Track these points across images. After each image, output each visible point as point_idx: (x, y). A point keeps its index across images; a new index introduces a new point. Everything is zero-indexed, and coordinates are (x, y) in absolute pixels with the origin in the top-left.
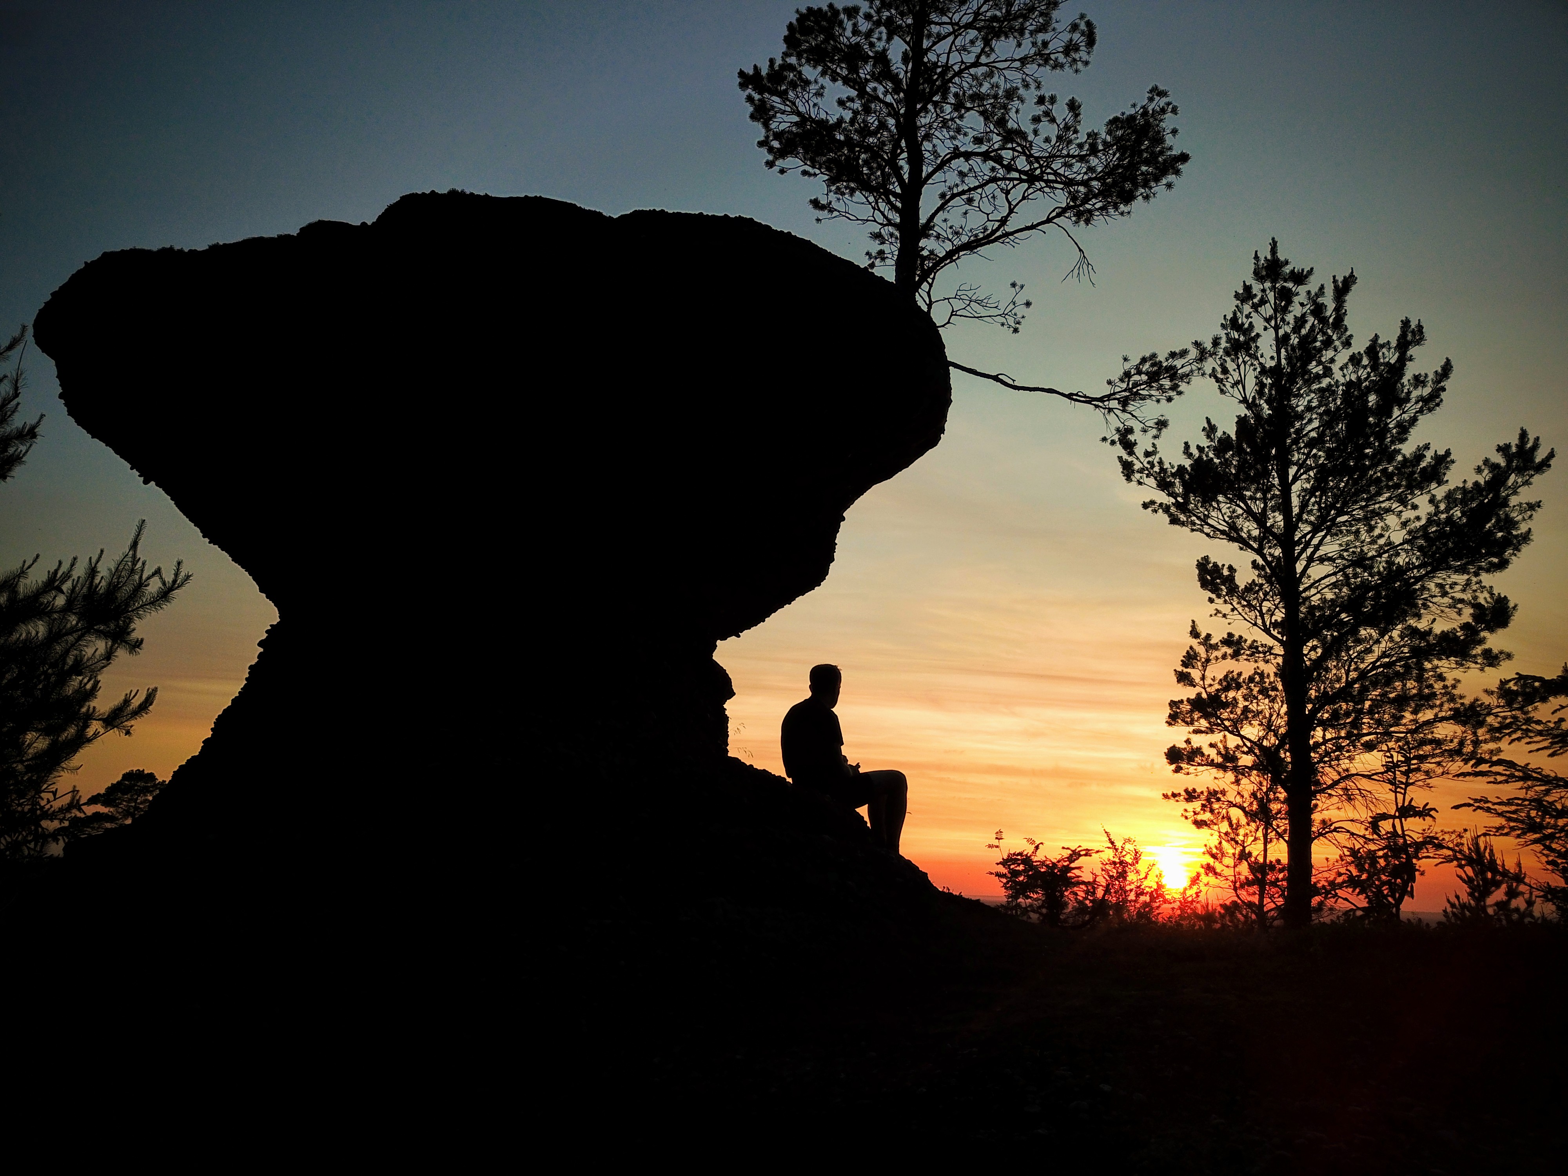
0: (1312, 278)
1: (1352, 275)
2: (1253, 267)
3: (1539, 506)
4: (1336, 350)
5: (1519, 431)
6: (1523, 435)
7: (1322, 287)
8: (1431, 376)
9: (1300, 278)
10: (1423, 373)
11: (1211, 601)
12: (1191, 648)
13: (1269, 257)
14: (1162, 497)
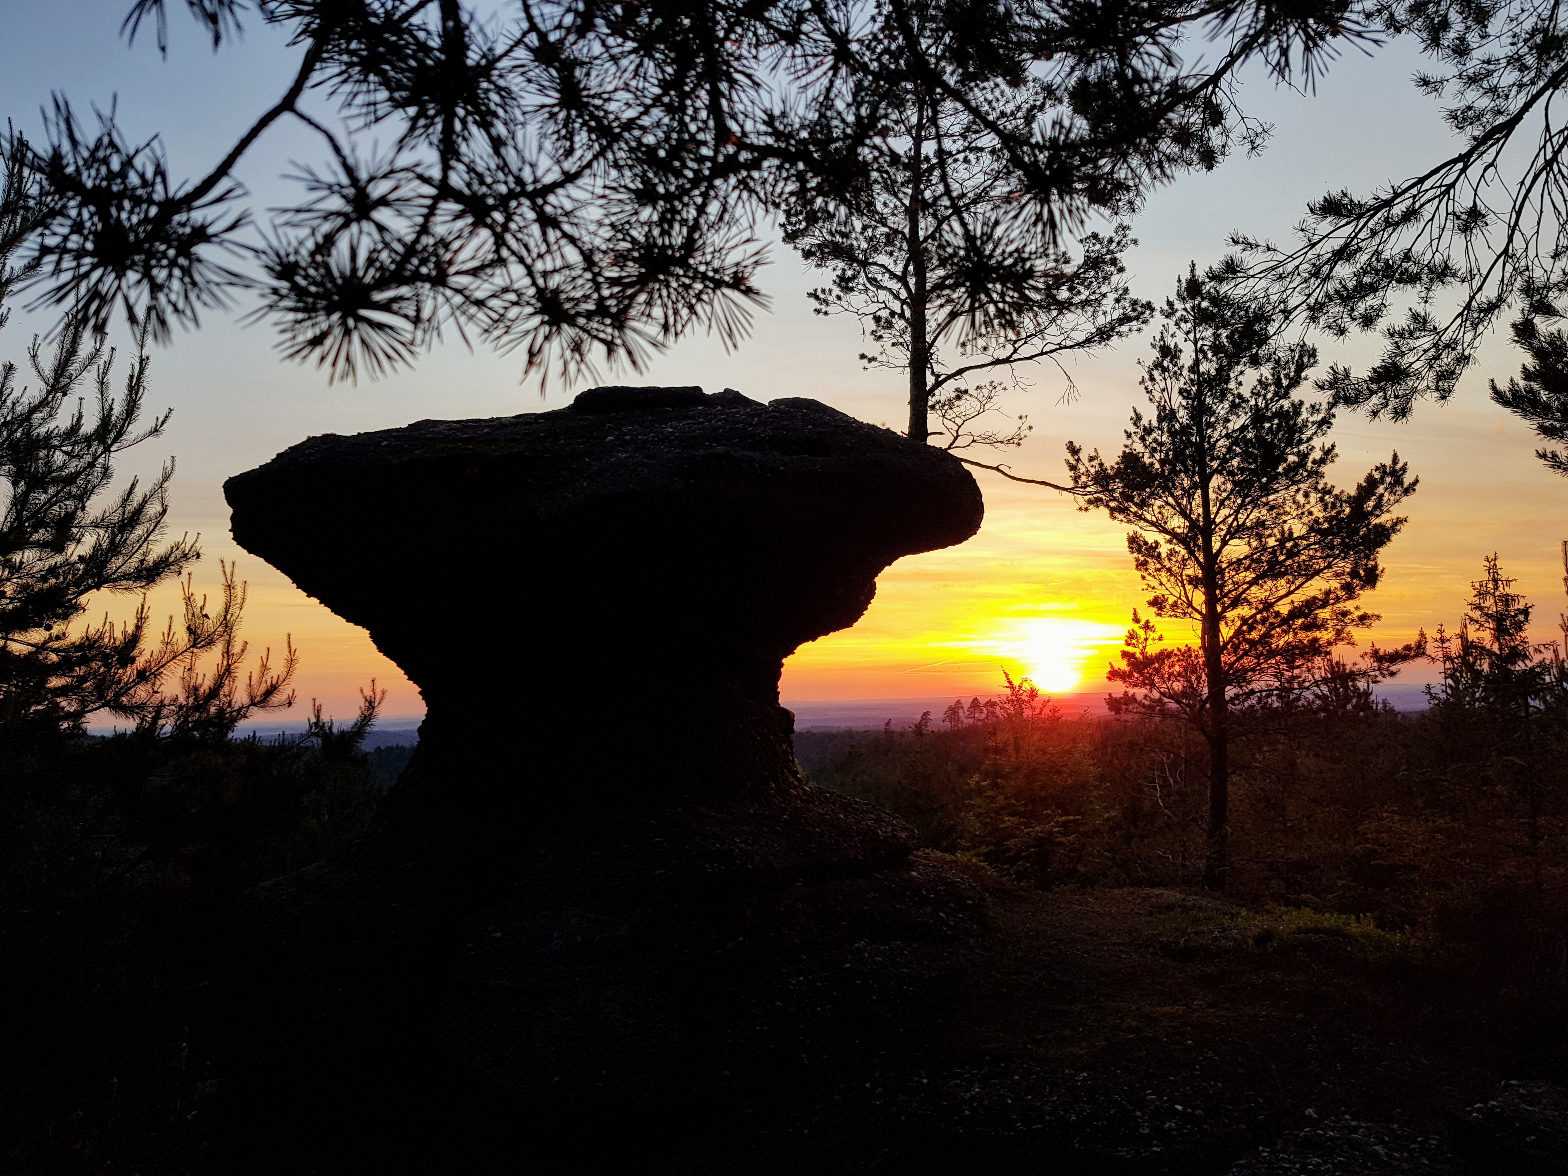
3: (1406, 523)
5: (1392, 453)
6: (1395, 457)
11: (1143, 578)
12: (1133, 630)
13: (1189, 279)
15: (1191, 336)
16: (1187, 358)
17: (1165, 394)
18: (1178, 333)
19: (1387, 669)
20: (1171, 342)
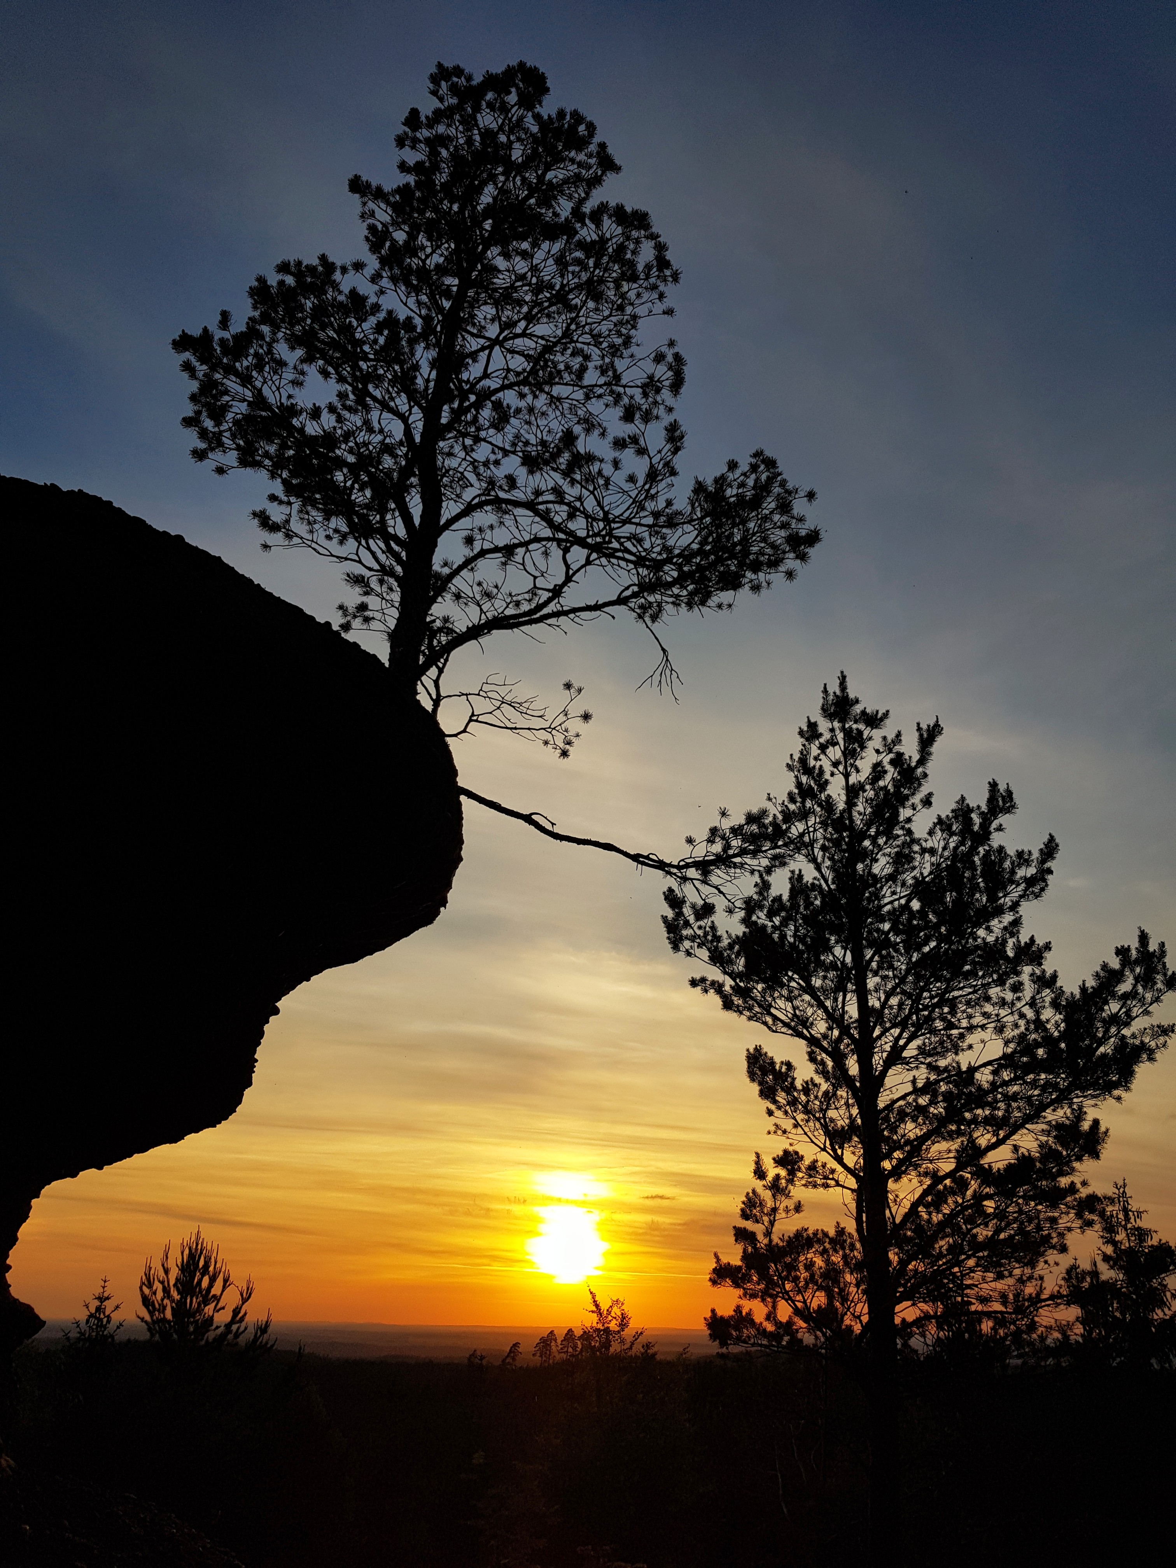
0: (887, 722)
1: (937, 725)
2: (821, 701)
3: (1173, 1031)
4: (914, 809)
5: (1138, 933)
6: (1144, 938)
7: (899, 735)
8: (1036, 855)
9: (873, 720)
10: (1026, 850)
11: (770, 1113)
12: (754, 1191)
13: (838, 693)
14: (714, 974)
18: (823, 758)
20: (813, 766)
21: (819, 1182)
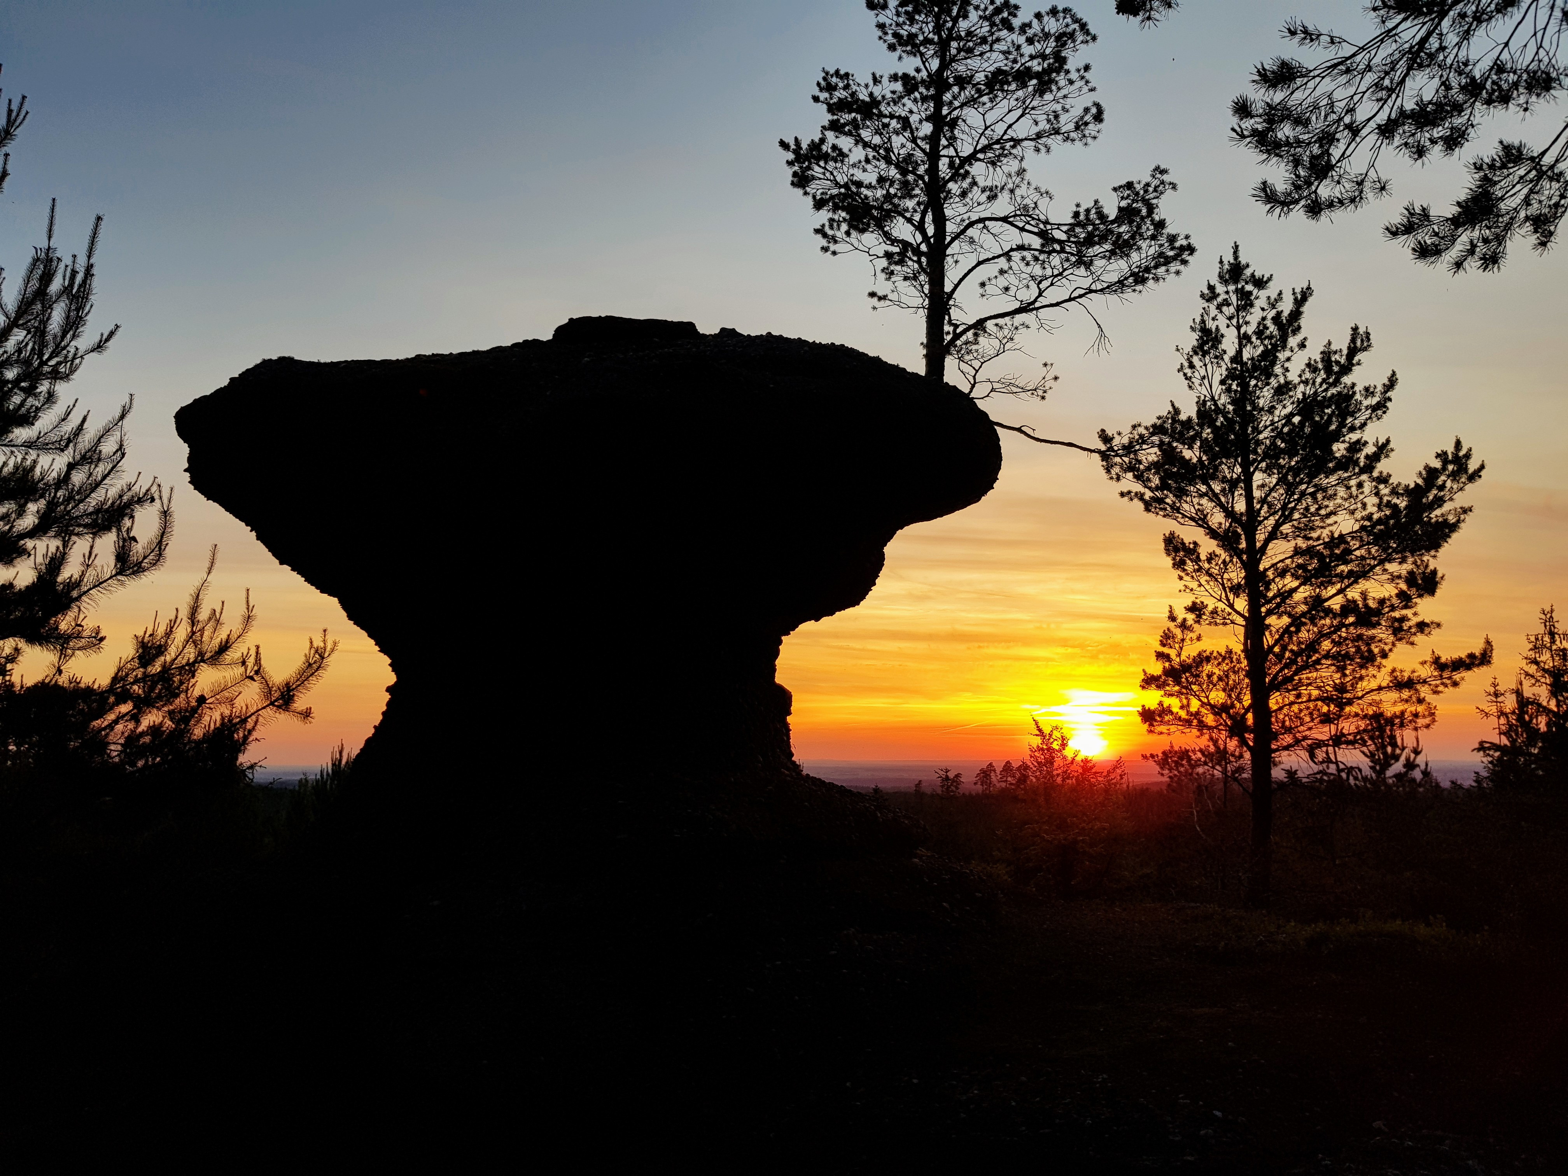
1: (1309, 288)
2: (1218, 270)
3: (1471, 511)
4: (1292, 351)
5: (1454, 440)
6: (1458, 444)
7: (1280, 293)
8: (1380, 388)
9: (1260, 283)
10: (1372, 385)
11: (1181, 578)
12: (1168, 629)
13: (1232, 261)
14: (1138, 487)
15: (1234, 321)
16: (1229, 344)
17: (1206, 381)
18: (1219, 316)
19: (1450, 678)
20: (1211, 325)
21: (1218, 621)
